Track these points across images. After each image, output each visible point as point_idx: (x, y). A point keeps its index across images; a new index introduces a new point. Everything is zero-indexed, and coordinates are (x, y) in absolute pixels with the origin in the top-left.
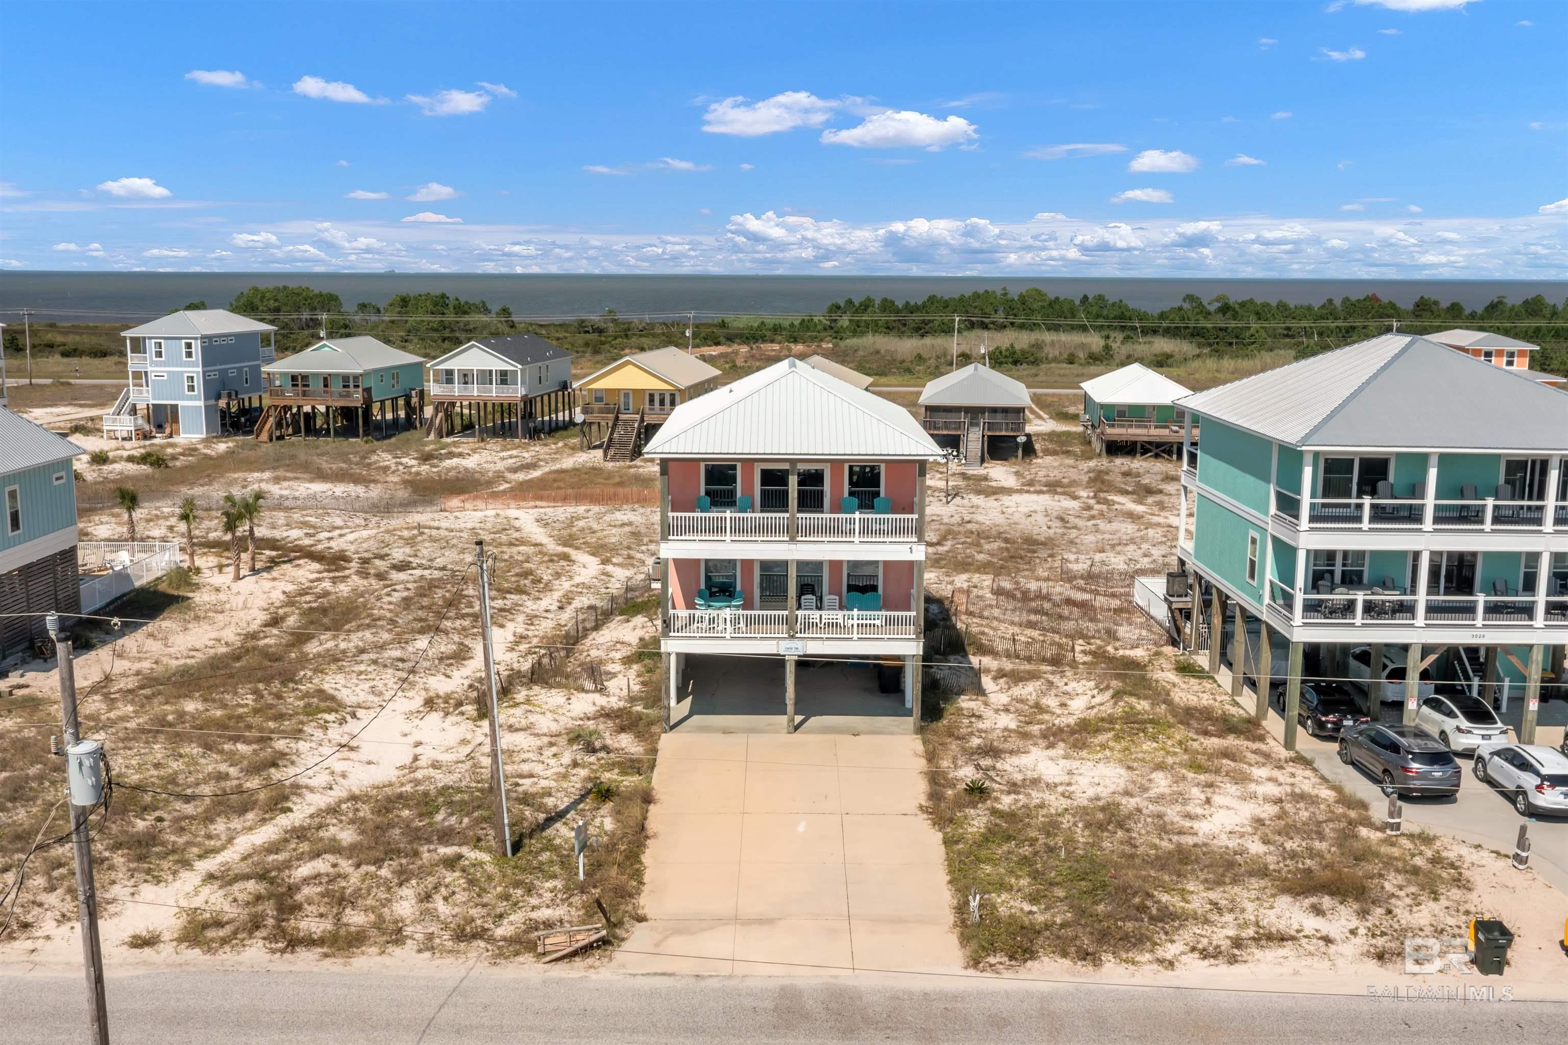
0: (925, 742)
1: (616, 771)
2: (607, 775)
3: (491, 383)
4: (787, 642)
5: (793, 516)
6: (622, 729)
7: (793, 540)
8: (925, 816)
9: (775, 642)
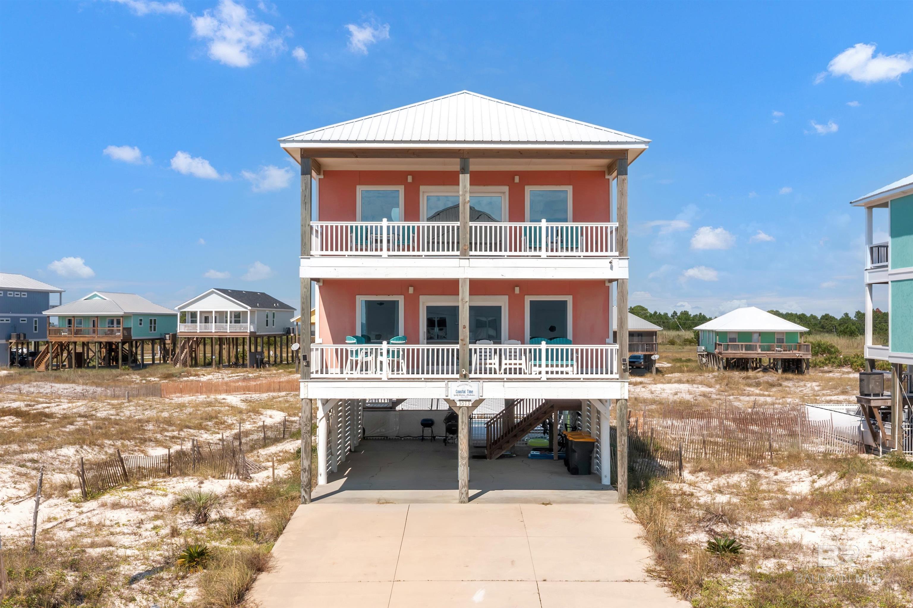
0: (635, 510)
1: (228, 540)
2: (214, 544)
3: (227, 322)
4: (459, 383)
5: (465, 224)
6: (254, 505)
7: (464, 255)
8: (658, 582)
9: (443, 384)
